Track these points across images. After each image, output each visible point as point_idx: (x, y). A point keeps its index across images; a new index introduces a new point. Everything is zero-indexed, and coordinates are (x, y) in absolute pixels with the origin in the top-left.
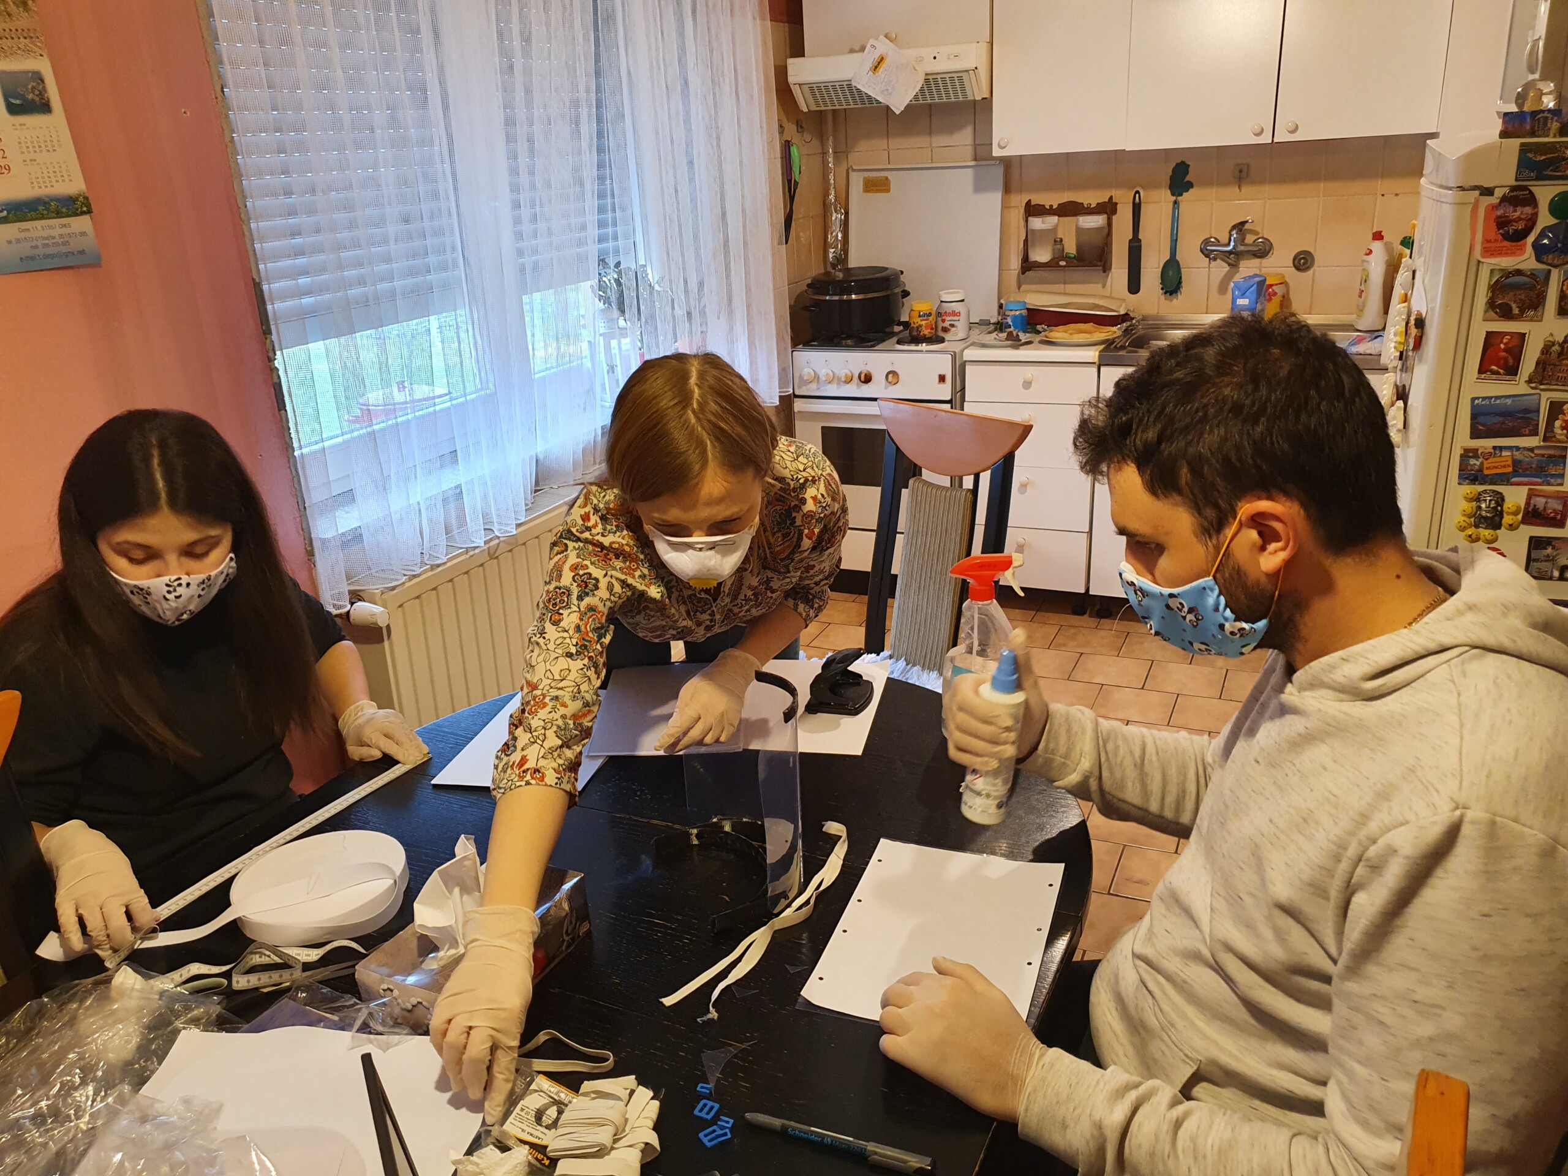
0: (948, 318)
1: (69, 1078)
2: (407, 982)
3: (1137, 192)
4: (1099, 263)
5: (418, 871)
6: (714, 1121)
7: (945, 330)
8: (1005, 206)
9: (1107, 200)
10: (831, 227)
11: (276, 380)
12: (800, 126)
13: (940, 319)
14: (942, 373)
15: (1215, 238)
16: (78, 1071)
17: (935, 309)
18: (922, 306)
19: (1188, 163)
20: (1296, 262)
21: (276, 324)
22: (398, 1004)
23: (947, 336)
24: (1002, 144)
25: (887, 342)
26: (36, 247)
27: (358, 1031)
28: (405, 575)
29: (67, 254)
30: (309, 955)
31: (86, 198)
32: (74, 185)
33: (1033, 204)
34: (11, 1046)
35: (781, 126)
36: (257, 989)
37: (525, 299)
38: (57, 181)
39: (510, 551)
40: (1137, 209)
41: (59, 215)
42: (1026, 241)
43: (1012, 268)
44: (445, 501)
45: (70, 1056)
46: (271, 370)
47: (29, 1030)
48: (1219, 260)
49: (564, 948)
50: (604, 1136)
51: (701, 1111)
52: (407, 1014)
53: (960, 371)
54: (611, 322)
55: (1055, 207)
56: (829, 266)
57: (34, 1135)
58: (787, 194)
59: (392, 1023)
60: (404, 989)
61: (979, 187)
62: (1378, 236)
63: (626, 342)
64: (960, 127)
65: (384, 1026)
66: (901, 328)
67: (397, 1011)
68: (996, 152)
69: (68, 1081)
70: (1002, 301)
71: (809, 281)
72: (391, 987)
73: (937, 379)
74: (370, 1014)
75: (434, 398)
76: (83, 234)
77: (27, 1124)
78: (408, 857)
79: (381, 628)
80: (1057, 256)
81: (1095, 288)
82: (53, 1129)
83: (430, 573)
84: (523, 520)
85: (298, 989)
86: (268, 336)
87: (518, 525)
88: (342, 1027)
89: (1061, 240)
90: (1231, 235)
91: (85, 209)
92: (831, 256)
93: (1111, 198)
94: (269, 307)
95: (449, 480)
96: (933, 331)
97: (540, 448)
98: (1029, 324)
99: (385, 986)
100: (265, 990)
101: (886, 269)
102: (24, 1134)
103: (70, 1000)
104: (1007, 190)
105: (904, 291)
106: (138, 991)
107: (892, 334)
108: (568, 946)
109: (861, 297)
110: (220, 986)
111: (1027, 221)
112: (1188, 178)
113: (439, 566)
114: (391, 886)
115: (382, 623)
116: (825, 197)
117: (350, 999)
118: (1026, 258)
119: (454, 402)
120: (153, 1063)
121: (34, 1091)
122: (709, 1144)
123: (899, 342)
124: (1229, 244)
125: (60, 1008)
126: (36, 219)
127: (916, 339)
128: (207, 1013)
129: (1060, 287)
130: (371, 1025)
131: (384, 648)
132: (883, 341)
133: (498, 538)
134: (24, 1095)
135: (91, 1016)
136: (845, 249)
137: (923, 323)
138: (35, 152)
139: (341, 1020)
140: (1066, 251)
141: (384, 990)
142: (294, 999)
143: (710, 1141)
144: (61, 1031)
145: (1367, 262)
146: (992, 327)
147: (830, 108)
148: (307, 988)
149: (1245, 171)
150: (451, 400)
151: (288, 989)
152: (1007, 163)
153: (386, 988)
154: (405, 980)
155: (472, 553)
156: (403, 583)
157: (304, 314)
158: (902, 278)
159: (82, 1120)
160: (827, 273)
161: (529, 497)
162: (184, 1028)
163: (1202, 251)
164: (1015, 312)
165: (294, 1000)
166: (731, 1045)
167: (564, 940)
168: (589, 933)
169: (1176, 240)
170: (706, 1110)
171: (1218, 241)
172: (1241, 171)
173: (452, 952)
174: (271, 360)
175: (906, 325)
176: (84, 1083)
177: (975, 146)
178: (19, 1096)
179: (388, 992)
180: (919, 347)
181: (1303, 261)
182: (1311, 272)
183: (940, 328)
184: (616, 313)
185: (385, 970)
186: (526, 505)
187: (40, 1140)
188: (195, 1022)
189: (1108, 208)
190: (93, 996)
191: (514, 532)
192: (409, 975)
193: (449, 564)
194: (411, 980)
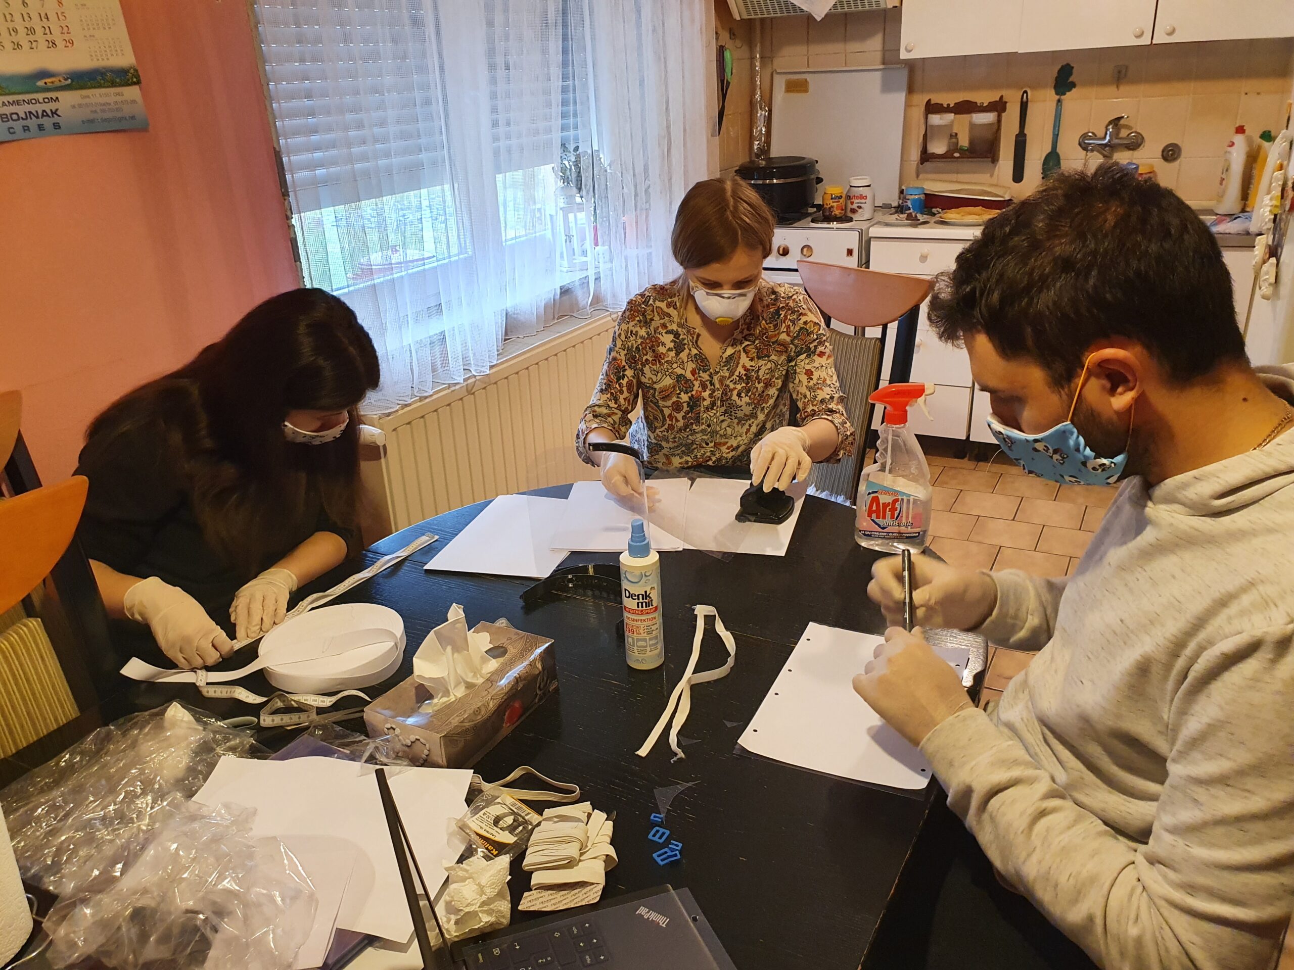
0: (856, 201)
1: (132, 789)
2: (407, 723)
3: (1025, 92)
4: (989, 155)
5: (413, 637)
6: (666, 844)
7: (853, 211)
8: (908, 105)
9: (998, 99)
10: (756, 123)
11: (293, 236)
12: (733, 35)
13: (849, 202)
14: (850, 248)
15: (1093, 133)
16: (139, 783)
17: (845, 193)
18: (835, 190)
19: (1072, 65)
20: (1165, 153)
21: (295, 191)
22: (400, 740)
23: (855, 217)
24: (909, 48)
25: (802, 221)
26: (96, 112)
27: (366, 762)
28: (399, 404)
29: (121, 119)
30: (324, 702)
31: (136, 71)
32: (125, 58)
33: (932, 102)
34: (84, 763)
35: (717, 33)
36: (282, 727)
37: (499, 177)
38: (112, 55)
39: (484, 388)
40: (1024, 107)
41: (113, 84)
42: (925, 136)
43: (912, 159)
44: (432, 343)
45: (133, 771)
46: (289, 226)
47: (98, 751)
48: (1095, 152)
49: (537, 700)
50: (572, 850)
51: (654, 836)
52: (406, 749)
53: (865, 246)
54: (570, 198)
55: (952, 105)
56: (753, 155)
57: (103, 834)
58: (720, 93)
59: (394, 756)
60: (404, 727)
61: (887, 87)
62: (1240, 130)
63: (581, 216)
64: (870, 35)
65: (388, 758)
66: (815, 209)
67: (398, 746)
68: (904, 55)
69: (131, 791)
70: (903, 188)
71: (737, 168)
72: (394, 726)
73: (845, 252)
74: (377, 748)
75: (424, 259)
76: (134, 102)
77: (98, 824)
78: (405, 627)
79: (379, 446)
80: (952, 148)
81: (984, 177)
82: (118, 829)
83: (419, 404)
84: (495, 362)
85: (316, 727)
86: (286, 197)
87: (491, 367)
88: (353, 757)
89: (956, 134)
90: (1107, 130)
91: (135, 80)
92: (755, 147)
93: (1002, 97)
94: (288, 177)
95: (434, 327)
96: (843, 212)
97: (510, 303)
98: (926, 207)
99: (389, 726)
100: (289, 728)
101: (803, 158)
102: (95, 832)
103: (132, 728)
104: (911, 90)
105: (818, 178)
106: (186, 722)
107: (807, 215)
108: (539, 701)
109: (781, 181)
110: (252, 723)
111: (927, 118)
112: (1071, 79)
113: (426, 398)
114: (392, 647)
115: (380, 443)
116: (751, 96)
117: (360, 736)
118: (924, 150)
119: (439, 263)
120: (199, 780)
121: (104, 797)
122: (662, 863)
123: (813, 221)
124: (1105, 138)
125: (124, 734)
126: (95, 87)
127: (828, 219)
128: (241, 743)
129: (954, 177)
130: (377, 756)
131: (381, 463)
132: (799, 220)
133: (475, 376)
134: (95, 801)
135: (149, 741)
136: (768, 142)
137: (835, 204)
138: (94, 29)
139: (352, 752)
140: (959, 145)
141: (388, 729)
142: (312, 734)
143: (662, 860)
144: (125, 751)
145: (1229, 152)
146: (893, 210)
147: (760, 16)
148: (323, 727)
149: (1123, 71)
150: (438, 261)
151: (307, 728)
152: (911, 66)
153: (389, 727)
154: (405, 721)
155: (453, 388)
156: (397, 411)
157: (315, 183)
158: (818, 166)
159: (143, 823)
160: (752, 162)
161: (500, 344)
162: (224, 754)
163: (1080, 144)
164: (914, 196)
165: (313, 736)
166: (679, 784)
167: (537, 694)
168: (557, 690)
169: (1058, 135)
170: (658, 835)
171: (1096, 136)
172: (1119, 72)
173: (445, 699)
174: (288, 218)
175: (819, 207)
176: (144, 793)
177: (884, 51)
178: (91, 802)
179: (392, 730)
180: (831, 225)
181: (1171, 153)
182: (1177, 163)
183: (849, 210)
184: (575, 190)
185: (388, 713)
186: (498, 351)
187: (108, 837)
188: (233, 749)
189: (999, 107)
190: (150, 726)
191: (488, 372)
192: (409, 717)
193: (435, 397)
194: (411, 721)
